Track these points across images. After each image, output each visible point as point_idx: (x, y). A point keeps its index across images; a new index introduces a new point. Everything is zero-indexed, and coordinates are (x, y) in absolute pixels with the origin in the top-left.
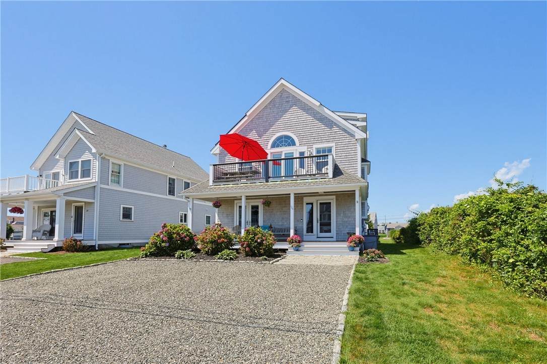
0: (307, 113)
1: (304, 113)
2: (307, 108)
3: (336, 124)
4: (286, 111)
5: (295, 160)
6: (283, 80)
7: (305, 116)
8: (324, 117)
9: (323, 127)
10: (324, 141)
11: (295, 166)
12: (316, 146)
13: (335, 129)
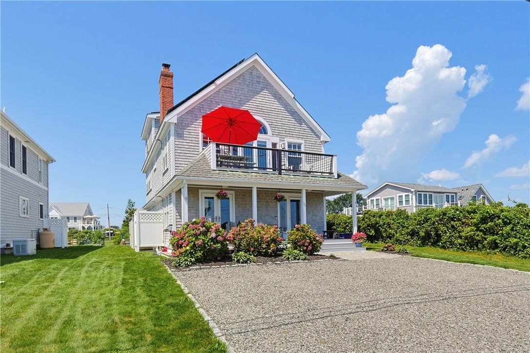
0: (279, 102)
1: (275, 100)
2: (278, 97)
3: (304, 122)
4: (257, 93)
5: (268, 151)
6: (257, 56)
7: (276, 105)
8: (293, 110)
9: (293, 121)
10: (294, 136)
11: (269, 158)
12: (287, 140)
13: (304, 126)
